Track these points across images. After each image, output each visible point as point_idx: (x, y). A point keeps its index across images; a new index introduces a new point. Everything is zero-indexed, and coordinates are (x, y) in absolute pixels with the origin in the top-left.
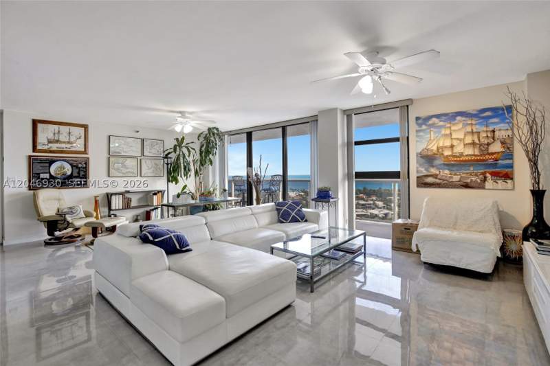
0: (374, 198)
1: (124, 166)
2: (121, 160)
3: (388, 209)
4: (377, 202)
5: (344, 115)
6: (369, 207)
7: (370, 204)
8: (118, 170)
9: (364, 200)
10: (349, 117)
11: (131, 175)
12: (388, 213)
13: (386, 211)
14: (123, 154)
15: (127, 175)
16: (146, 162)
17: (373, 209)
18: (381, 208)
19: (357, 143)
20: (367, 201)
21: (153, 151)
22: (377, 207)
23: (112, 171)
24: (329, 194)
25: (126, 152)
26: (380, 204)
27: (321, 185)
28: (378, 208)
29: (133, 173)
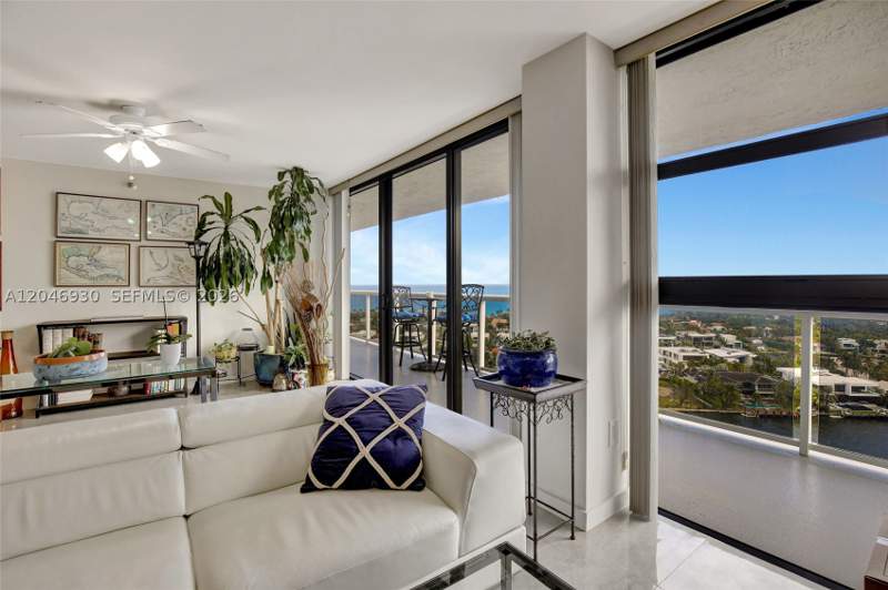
0: (719, 328)
1: (94, 262)
2: (86, 249)
3: (745, 348)
4: (723, 336)
5: (618, 66)
6: (708, 344)
7: (710, 338)
8: (78, 270)
9: (698, 331)
10: (636, 70)
11: (113, 282)
12: (747, 356)
13: (742, 353)
14: (92, 234)
15: (103, 283)
16: (151, 253)
17: (716, 347)
18: (731, 346)
19: (667, 171)
20: (704, 332)
21: (172, 228)
22: (725, 344)
23: (62, 273)
24: (544, 364)
25: (98, 230)
26: (730, 338)
27: (522, 327)
28: (727, 346)
29: (120, 278)
